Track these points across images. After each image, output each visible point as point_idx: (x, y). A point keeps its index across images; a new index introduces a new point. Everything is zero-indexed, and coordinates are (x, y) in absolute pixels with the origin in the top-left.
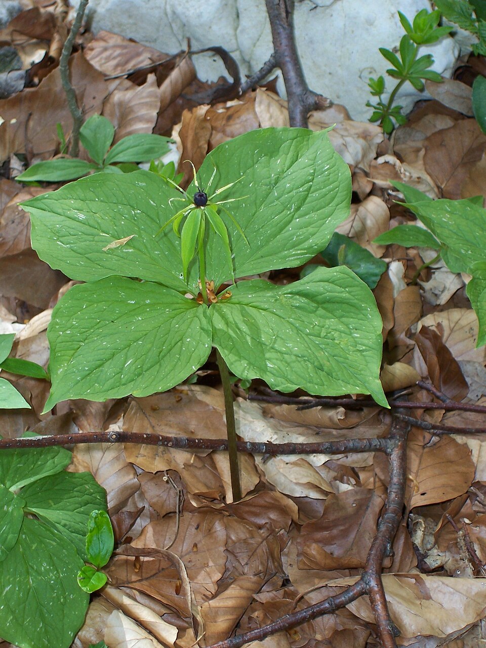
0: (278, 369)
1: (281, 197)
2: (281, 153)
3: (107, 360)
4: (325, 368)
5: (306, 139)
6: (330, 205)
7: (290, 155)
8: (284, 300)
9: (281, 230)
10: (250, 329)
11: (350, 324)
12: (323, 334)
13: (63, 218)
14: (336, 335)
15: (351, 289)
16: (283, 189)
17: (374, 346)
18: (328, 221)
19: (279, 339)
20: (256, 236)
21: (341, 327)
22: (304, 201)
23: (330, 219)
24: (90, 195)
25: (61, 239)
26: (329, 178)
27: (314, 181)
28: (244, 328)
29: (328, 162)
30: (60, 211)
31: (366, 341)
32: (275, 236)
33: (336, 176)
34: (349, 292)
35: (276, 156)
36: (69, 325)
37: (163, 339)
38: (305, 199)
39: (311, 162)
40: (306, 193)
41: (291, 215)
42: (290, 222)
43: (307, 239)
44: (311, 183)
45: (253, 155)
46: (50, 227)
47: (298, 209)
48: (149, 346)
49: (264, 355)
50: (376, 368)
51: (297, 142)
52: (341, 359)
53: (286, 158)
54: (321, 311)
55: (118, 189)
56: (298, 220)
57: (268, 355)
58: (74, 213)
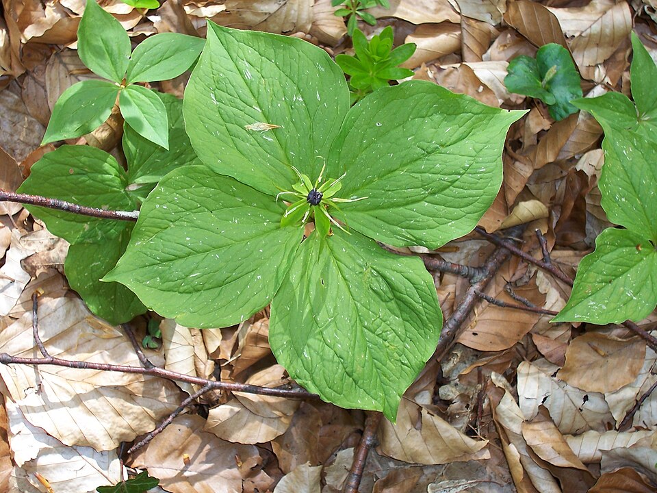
0: (310, 362)
1: (425, 173)
2: (456, 122)
3: (180, 258)
4: (355, 375)
5: (488, 118)
6: (462, 209)
7: (462, 129)
8: (369, 275)
9: (407, 204)
10: (316, 298)
11: (409, 332)
12: (379, 331)
13: (231, 65)
14: (391, 336)
15: (426, 305)
16: (431, 166)
17: (415, 366)
18: (450, 224)
19: (333, 325)
20: (383, 194)
21: (400, 330)
22: (442, 190)
23: (453, 222)
24: (271, 52)
25: (218, 92)
26: (478, 183)
27: (463, 176)
28: (312, 292)
29: (487, 165)
30: (234, 55)
31: (411, 357)
32: (399, 206)
33: (485, 185)
34: (424, 307)
35: (450, 121)
36: (170, 199)
37: (238, 263)
38: (445, 189)
39: (474, 153)
40: (449, 184)
41: (424, 196)
42: (419, 201)
43: (423, 228)
44: (459, 177)
45: (431, 107)
46: (215, 72)
47: (433, 194)
48: (223, 264)
49: (307, 339)
50: (404, 386)
51: (476, 119)
52: (379, 364)
53: (458, 130)
54: (393, 304)
55: (297, 61)
56: (427, 204)
57: (311, 341)
58: (244, 65)
